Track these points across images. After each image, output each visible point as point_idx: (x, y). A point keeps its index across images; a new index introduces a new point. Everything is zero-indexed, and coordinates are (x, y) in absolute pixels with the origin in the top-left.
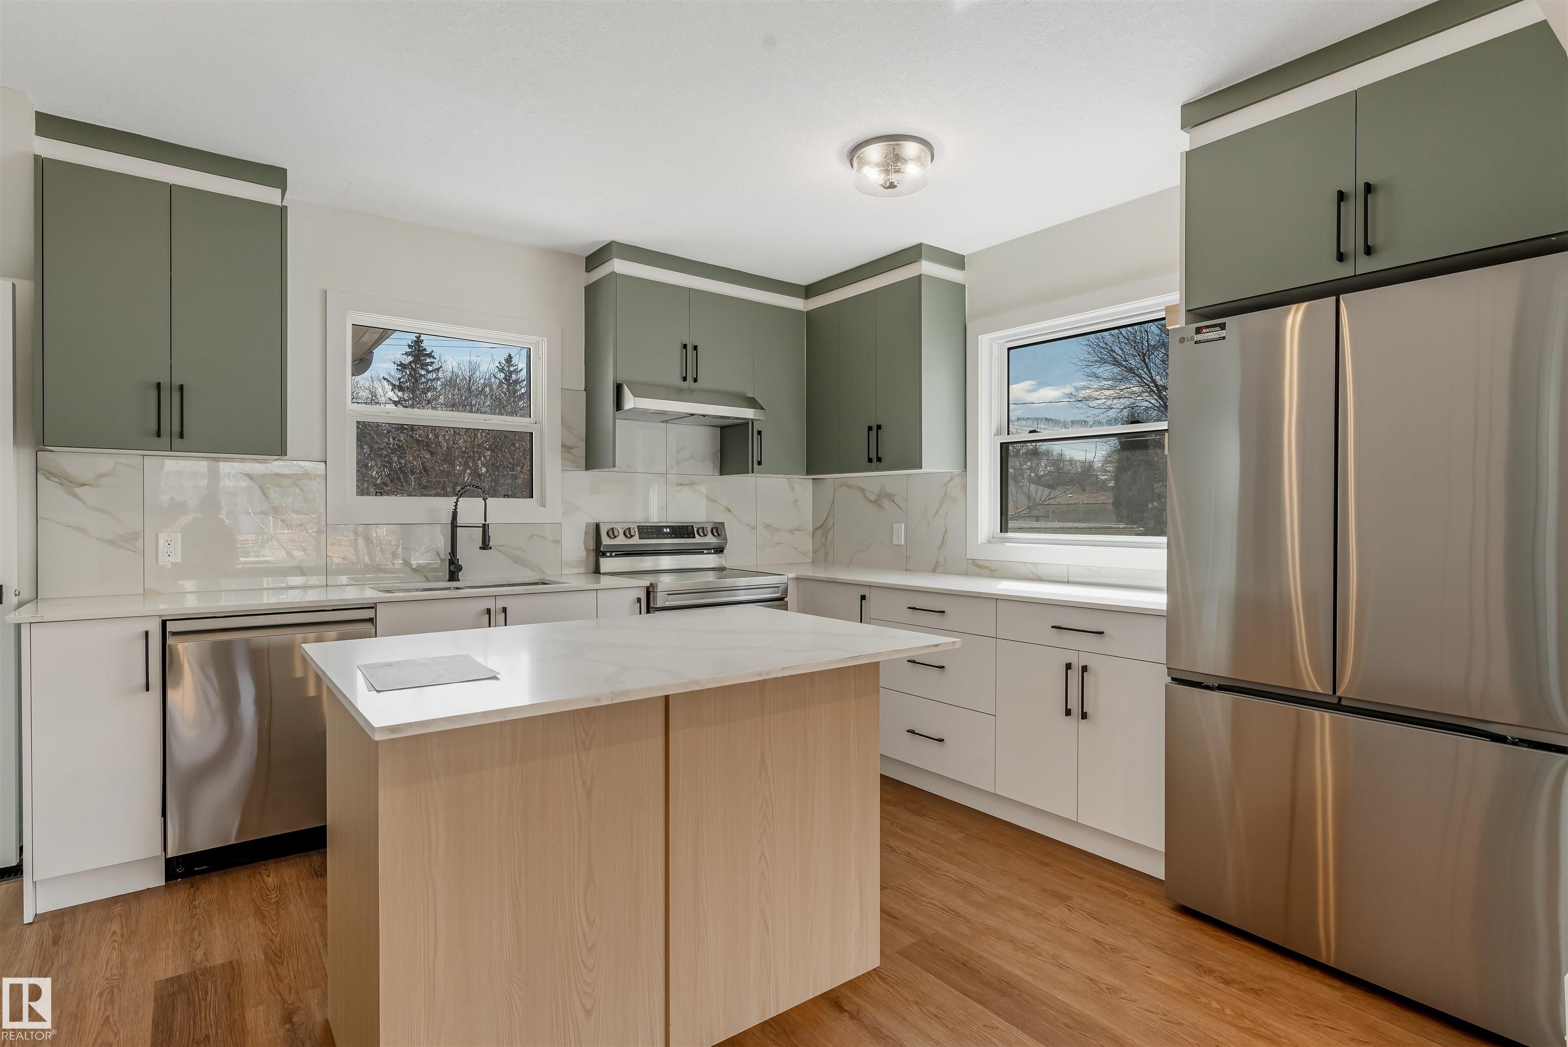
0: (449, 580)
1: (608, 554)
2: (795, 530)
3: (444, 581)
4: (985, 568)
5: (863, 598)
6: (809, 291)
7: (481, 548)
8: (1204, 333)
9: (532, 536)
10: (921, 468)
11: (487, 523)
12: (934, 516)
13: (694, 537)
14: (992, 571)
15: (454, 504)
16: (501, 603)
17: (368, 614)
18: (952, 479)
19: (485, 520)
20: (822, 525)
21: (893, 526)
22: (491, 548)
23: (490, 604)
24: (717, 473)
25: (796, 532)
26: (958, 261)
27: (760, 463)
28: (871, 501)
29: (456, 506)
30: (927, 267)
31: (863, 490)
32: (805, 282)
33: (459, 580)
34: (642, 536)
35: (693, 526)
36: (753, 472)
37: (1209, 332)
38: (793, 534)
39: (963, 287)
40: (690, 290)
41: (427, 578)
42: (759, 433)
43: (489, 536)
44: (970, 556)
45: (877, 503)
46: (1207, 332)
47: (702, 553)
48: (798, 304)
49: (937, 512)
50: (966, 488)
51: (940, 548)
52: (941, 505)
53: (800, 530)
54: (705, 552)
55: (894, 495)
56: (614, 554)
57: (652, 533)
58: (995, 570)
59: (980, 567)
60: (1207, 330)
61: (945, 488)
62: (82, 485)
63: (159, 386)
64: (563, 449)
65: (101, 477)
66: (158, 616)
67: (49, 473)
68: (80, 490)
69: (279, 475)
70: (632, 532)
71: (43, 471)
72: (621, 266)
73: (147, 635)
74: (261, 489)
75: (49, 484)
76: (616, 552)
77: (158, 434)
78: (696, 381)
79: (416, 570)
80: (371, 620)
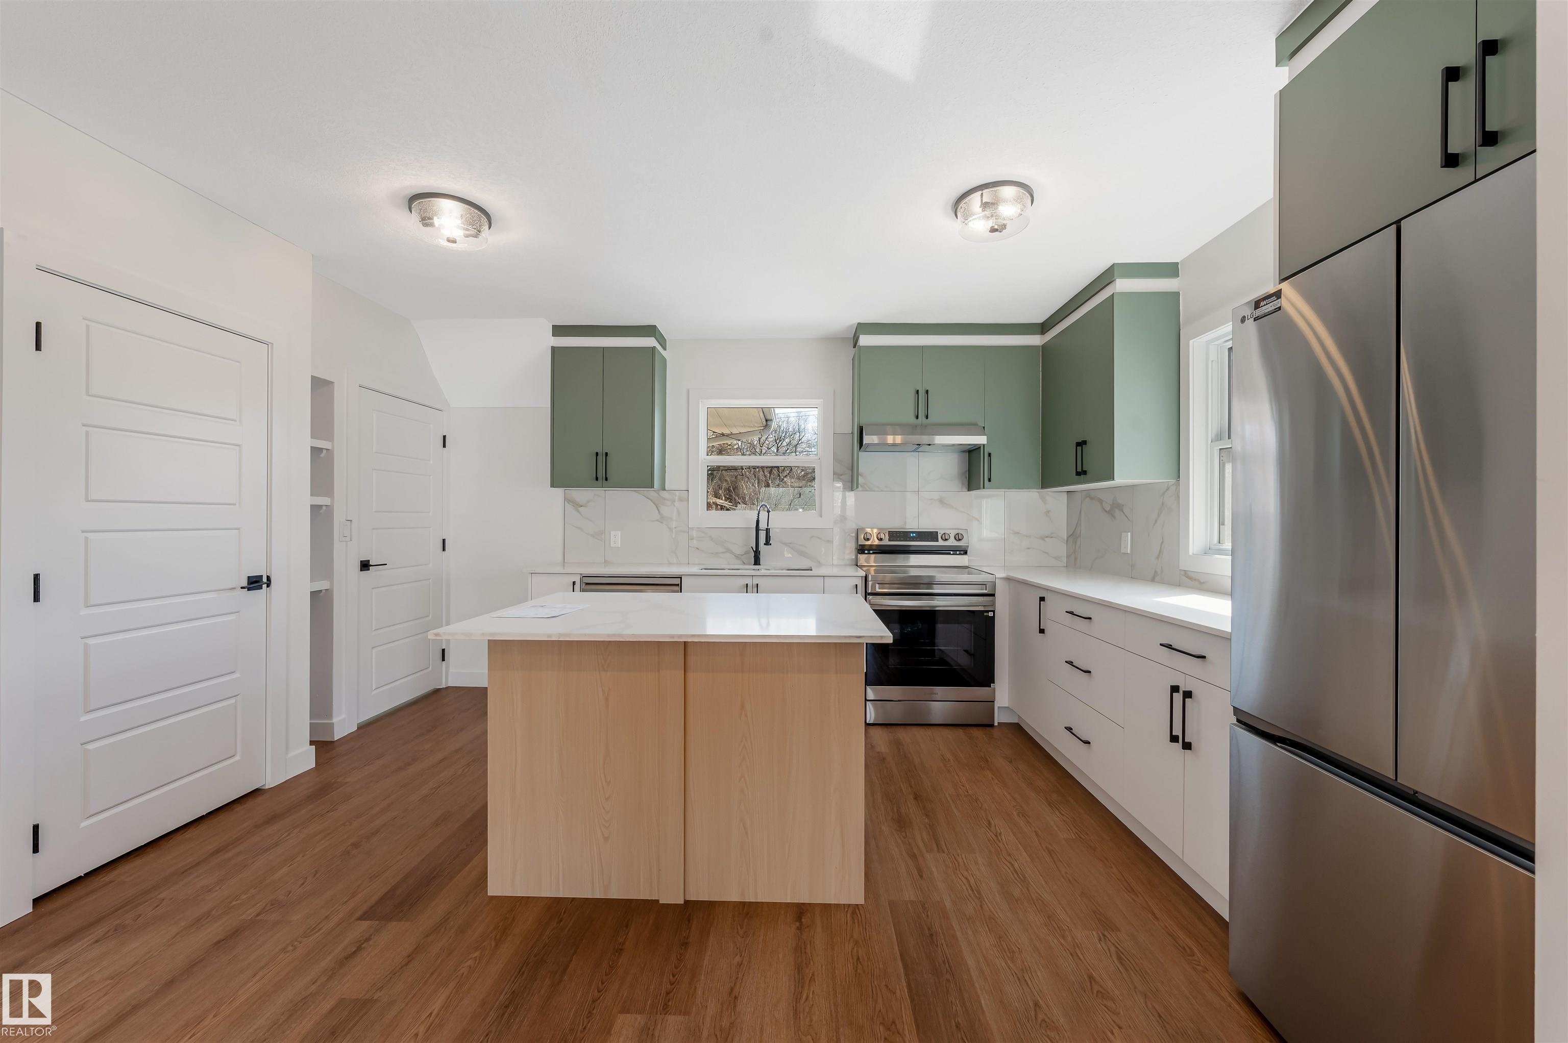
0: (754, 565)
1: (866, 552)
2: (1047, 537)
3: (750, 564)
4: (1195, 580)
5: (1042, 599)
6: (1043, 328)
7: (765, 544)
8: (1262, 306)
9: (812, 537)
10: (1113, 479)
11: (769, 527)
12: (1154, 525)
13: (937, 541)
14: (1201, 583)
15: (758, 513)
17: (677, 581)
18: (1168, 489)
19: (768, 526)
20: (1073, 533)
21: (1121, 534)
22: (771, 544)
24: (966, 490)
25: (1047, 539)
26: (1171, 270)
27: (990, 480)
28: (1106, 511)
29: (758, 516)
30: (1122, 285)
31: (1101, 501)
32: (1040, 319)
33: (760, 565)
34: (892, 539)
35: (937, 532)
36: (984, 488)
37: (1267, 304)
38: (1045, 540)
39: (1177, 294)
40: (923, 348)
42: (990, 455)
43: (770, 537)
44: (1183, 566)
45: (1110, 513)
46: (1265, 305)
47: (949, 554)
48: (1035, 340)
49: (1156, 521)
50: (1178, 497)
51: (1158, 558)
52: (1159, 515)
53: (1052, 537)
54: (952, 552)
55: (1123, 505)
56: (871, 552)
57: (899, 537)
58: (1204, 583)
59: (1191, 578)
60: (1265, 302)
61: (1162, 498)
62: (582, 506)
63: (597, 454)
64: (835, 476)
65: (588, 501)
66: (581, 574)
67: (569, 500)
68: (581, 509)
69: (664, 499)
70: (882, 536)
71: (567, 500)
72: (865, 340)
73: (574, 583)
74: (657, 507)
75: (569, 507)
76: (872, 550)
77: (597, 479)
78: (927, 417)
79: (737, 557)
80: (678, 585)
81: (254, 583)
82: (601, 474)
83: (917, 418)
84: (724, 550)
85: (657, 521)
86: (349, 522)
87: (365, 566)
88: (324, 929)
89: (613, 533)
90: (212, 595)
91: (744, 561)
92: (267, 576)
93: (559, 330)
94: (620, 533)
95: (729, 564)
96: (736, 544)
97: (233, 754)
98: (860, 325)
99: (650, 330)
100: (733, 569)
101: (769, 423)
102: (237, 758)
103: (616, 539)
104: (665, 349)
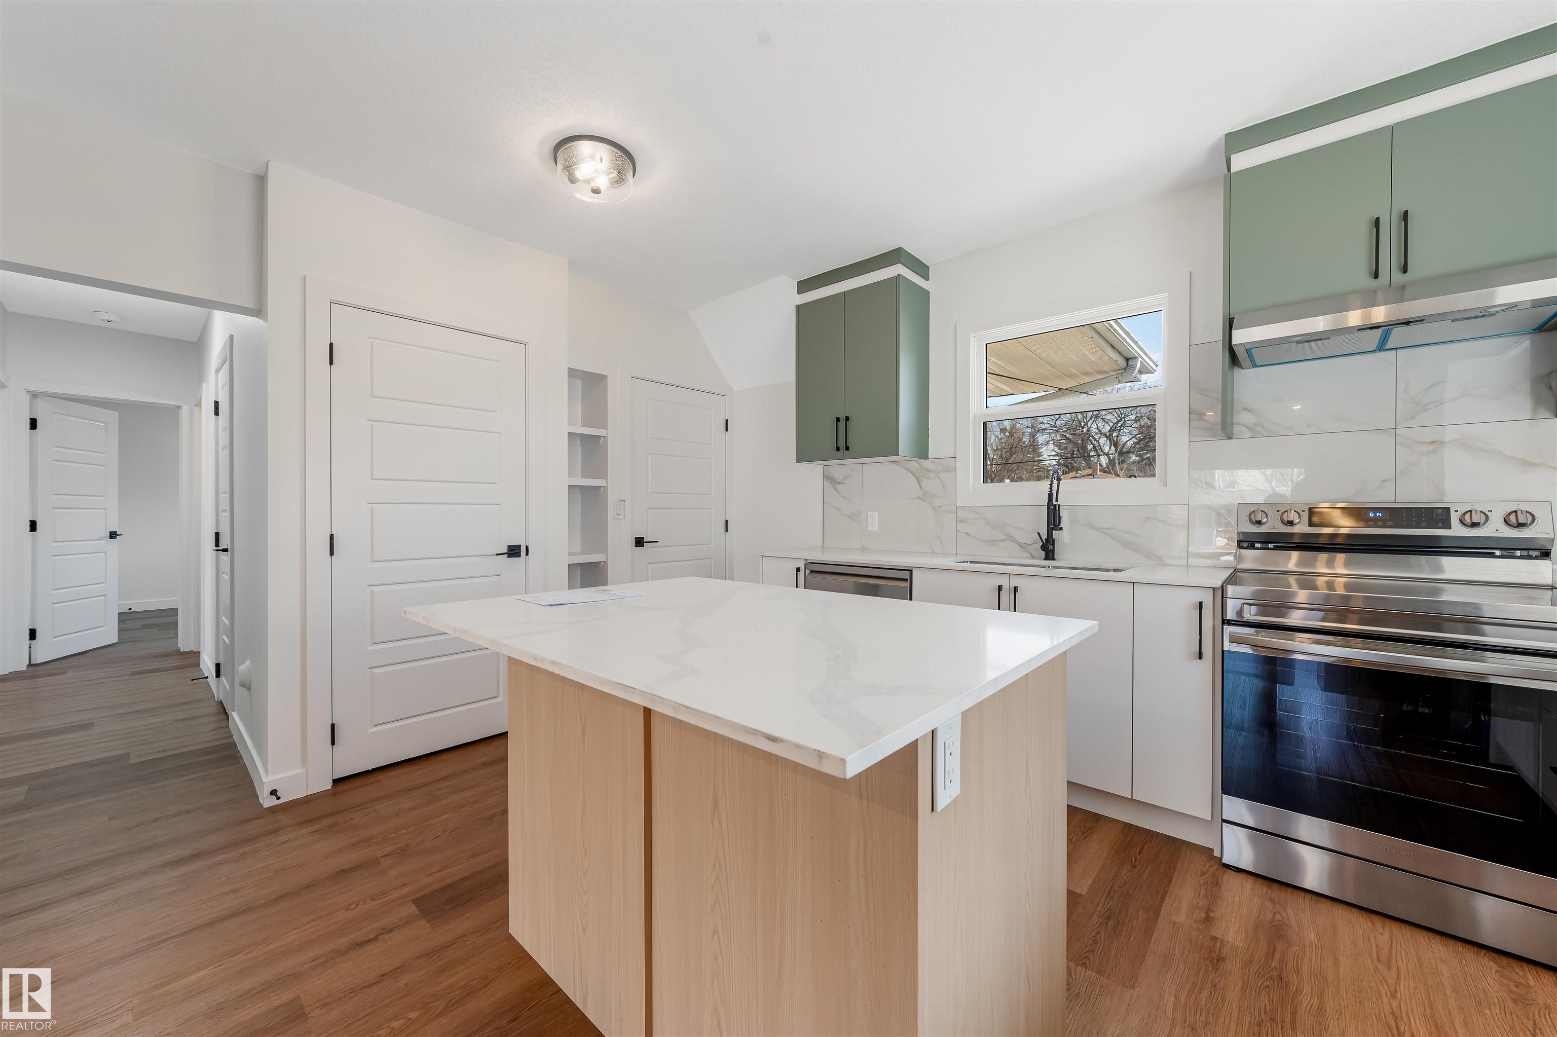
0: (1045, 559)
1: (1247, 545)
3: (1040, 559)
9: (1147, 517)
13: (1455, 528)
15: (1049, 486)
16: (1014, 582)
22: (1061, 529)
23: (1004, 582)
29: (1051, 489)
33: (1054, 559)
35: (1448, 508)
41: (1032, 556)
62: (839, 483)
63: (838, 420)
64: (1192, 416)
65: (846, 478)
66: (806, 560)
67: (828, 477)
68: (838, 487)
69: (928, 470)
70: (1293, 516)
71: (826, 477)
72: (1242, 161)
73: (798, 570)
74: (918, 481)
75: (827, 484)
76: (1271, 543)
77: (838, 449)
78: (1405, 270)
79: (1022, 547)
80: (906, 580)
81: (514, 551)
82: (842, 444)
83: (1376, 275)
84: (1004, 537)
85: (919, 498)
86: (623, 501)
87: (639, 542)
88: (389, 897)
89: (870, 514)
90: (477, 559)
91: (1032, 554)
92: (526, 546)
93: (804, 286)
94: (877, 513)
95: (1011, 557)
96: (1021, 529)
97: (496, 695)
98: (1229, 136)
99: (895, 256)
100: (998, 564)
101: (1130, 362)
102: (500, 699)
103: (873, 521)
104: (927, 278)
